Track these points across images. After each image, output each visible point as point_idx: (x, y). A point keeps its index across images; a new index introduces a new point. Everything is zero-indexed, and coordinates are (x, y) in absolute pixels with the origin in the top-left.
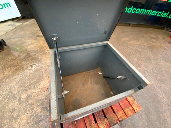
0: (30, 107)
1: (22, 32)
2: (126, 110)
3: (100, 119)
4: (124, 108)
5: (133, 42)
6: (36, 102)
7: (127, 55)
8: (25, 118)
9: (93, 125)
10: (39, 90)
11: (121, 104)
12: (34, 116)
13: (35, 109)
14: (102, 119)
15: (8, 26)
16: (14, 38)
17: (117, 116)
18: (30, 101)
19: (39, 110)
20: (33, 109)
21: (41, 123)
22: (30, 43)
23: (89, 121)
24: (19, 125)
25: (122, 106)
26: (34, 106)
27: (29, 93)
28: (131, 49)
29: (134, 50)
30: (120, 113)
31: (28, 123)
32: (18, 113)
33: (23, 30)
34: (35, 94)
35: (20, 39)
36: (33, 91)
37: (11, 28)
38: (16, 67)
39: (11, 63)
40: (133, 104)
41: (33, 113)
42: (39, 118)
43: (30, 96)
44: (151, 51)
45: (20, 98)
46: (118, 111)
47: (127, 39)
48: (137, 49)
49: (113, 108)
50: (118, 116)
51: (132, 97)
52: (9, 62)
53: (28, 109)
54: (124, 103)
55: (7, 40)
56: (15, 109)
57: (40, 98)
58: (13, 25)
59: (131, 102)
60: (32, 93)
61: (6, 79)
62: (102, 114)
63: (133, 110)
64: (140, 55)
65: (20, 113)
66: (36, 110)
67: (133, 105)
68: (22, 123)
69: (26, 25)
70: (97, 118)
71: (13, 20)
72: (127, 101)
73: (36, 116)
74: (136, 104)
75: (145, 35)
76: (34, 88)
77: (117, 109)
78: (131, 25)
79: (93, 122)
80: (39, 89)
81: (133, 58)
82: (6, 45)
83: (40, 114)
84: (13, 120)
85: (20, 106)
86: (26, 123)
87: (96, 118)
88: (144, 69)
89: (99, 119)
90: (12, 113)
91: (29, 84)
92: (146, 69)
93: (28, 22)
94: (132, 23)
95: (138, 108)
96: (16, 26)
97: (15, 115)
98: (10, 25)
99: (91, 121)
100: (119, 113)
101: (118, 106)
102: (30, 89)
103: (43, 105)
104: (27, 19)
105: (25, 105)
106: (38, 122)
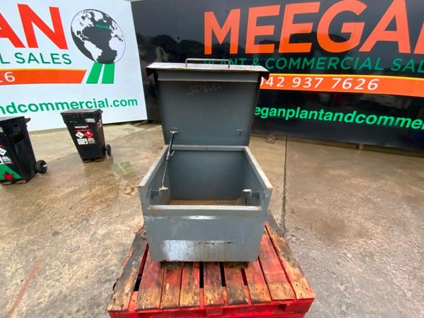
0: (102, 252)
1: (140, 141)
2: (272, 287)
3: (212, 283)
4: (270, 281)
5: (360, 180)
6: (115, 245)
7: (336, 205)
8: (86, 267)
9: (194, 287)
10: (129, 229)
11: (266, 272)
12: (103, 268)
13: (109, 256)
14: (215, 284)
15: (124, 130)
16: (125, 147)
17: (249, 290)
18: (108, 242)
19: (115, 261)
20: (105, 256)
21: (108, 283)
22: (144, 156)
23: (190, 278)
24: (71, 276)
25: (268, 278)
26: (110, 251)
27: (112, 228)
28: (351, 195)
29: (361, 197)
30: (257, 287)
31: (87, 277)
32: (80, 255)
33: (143, 138)
34: (119, 232)
35: (133, 149)
36: (119, 226)
37: (127, 133)
38: (110, 187)
39: (107, 179)
40: (296, 281)
41: (103, 262)
42: (109, 275)
43: (111, 233)
44: (413, 208)
45: (95, 233)
46: (254, 282)
47: (343, 173)
48: (369, 196)
49: (247, 274)
50: (252, 291)
51: (300, 268)
52: (104, 177)
53: (99, 253)
54: (274, 273)
55: (116, 148)
56: (79, 247)
57: (124, 242)
58: (132, 130)
59: (292, 277)
60: (115, 230)
61: (89, 200)
62: (217, 277)
63: (292, 292)
64: (374, 211)
65: (83, 257)
66: (110, 259)
67: (296, 283)
68: (78, 274)
69: (150, 132)
70: (207, 279)
71: (133, 123)
72: (283, 272)
73: (104, 270)
74: (304, 284)
75: (400, 171)
76: (123, 223)
77: (253, 278)
78: (361, 148)
79: (197, 282)
80: (129, 226)
81: (352, 215)
82: (109, 154)
83: (113, 268)
84: (67, 265)
85: (89, 245)
86: (85, 275)
87: (204, 279)
88: (382, 246)
89: (209, 282)
90: (71, 252)
91: (117, 215)
92: (386, 246)
93: (154, 129)
94: (362, 143)
95: (305, 293)
96: (134, 132)
97: (75, 257)
98: (128, 129)
99: (194, 279)
100: (256, 285)
101: (258, 274)
102: (116, 222)
103: (124, 255)
104: (154, 124)
105: (96, 246)
106: (103, 281)
